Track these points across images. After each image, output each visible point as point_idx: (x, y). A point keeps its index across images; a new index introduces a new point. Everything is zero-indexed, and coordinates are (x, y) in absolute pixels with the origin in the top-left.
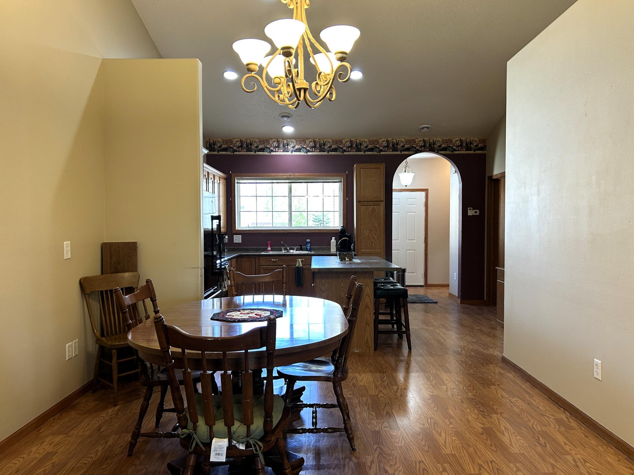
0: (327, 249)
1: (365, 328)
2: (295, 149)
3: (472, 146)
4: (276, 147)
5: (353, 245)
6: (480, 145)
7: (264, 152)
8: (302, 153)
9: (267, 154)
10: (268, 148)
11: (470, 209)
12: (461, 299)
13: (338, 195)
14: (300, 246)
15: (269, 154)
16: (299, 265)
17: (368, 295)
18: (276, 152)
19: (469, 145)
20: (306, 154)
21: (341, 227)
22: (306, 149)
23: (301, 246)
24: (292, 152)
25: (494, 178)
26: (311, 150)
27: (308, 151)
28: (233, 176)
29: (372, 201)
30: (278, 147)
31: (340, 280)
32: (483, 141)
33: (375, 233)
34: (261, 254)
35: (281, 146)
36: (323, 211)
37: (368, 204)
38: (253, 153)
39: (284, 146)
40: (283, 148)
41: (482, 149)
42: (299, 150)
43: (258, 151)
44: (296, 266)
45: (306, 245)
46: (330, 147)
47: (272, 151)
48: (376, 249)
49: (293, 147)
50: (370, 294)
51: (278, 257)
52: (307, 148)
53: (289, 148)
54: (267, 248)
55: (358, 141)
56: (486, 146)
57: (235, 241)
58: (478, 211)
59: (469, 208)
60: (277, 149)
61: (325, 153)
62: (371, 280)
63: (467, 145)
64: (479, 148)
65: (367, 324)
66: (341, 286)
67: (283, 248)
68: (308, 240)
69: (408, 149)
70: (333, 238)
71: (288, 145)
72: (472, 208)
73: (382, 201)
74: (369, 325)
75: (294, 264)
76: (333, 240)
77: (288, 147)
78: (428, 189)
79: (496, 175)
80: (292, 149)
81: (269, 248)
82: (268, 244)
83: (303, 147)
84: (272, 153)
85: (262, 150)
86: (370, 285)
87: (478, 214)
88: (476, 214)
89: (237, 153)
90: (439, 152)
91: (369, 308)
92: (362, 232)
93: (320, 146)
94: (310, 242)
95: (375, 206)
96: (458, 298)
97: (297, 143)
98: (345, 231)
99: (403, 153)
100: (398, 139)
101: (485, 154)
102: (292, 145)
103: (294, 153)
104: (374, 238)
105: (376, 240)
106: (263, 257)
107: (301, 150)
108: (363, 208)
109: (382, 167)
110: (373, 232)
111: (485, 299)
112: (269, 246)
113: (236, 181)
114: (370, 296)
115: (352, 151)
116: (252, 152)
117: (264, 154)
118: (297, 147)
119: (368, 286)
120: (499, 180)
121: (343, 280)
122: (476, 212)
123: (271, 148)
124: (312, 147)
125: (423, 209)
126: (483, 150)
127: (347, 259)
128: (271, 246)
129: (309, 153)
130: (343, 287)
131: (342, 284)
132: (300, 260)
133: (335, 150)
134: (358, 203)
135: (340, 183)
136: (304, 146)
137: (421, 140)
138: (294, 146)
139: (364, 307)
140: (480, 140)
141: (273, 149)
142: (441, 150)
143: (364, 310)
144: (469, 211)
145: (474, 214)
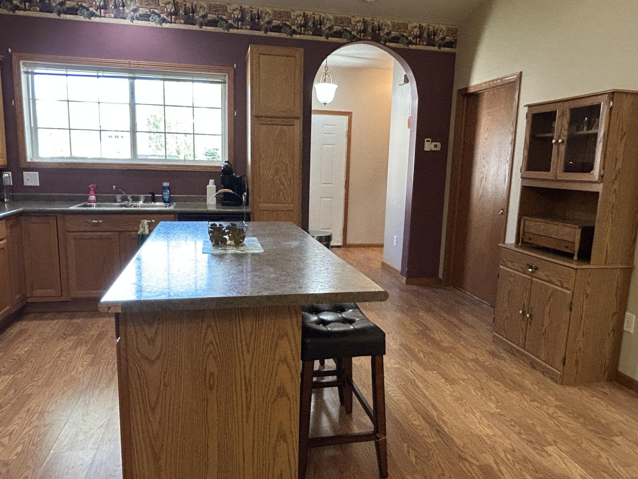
0: (201, 199)
1: (275, 447)
2: (138, 14)
3: (437, 39)
4: (100, 8)
5: (245, 193)
6: (448, 39)
7: (77, 14)
8: (150, 24)
9: (84, 20)
10: (84, 7)
11: (427, 141)
12: (407, 278)
13: (220, 107)
14: (150, 193)
15: (87, 20)
16: (144, 231)
17: (285, 361)
18: (101, 17)
19: (432, 37)
20: (159, 26)
21: (225, 162)
22: (160, 16)
23: (153, 194)
24: (132, 19)
25: (472, 90)
26: (169, 20)
27: (164, 21)
28: (14, 57)
29: (279, 118)
30: (105, 7)
31: (205, 325)
32: (453, 32)
33: (284, 176)
34: (69, 210)
35: (111, 6)
36: (194, 134)
37: (273, 123)
38: (54, 16)
39: (116, 6)
40: (115, 11)
41: (450, 44)
42: (146, 17)
43: (65, 13)
44: (139, 233)
45: (163, 192)
46: (204, 17)
47: (93, 15)
48: (285, 203)
49: (135, 11)
50: (290, 359)
51: (104, 216)
52: (162, 15)
53: (127, 11)
54: (88, 197)
55: (255, 11)
56: (456, 40)
57: (27, 183)
58: (439, 144)
59: (426, 139)
60: (102, 11)
61: (196, 28)
62: (294, 319)
63: (429, 35)
64: (447, 43)
65: (282, 436)
66: (207, 341)
67: (119, 197)
68: (166, 184)
69: (338, 34)
70: (211, 181)
71: (123, 6)
72: (431, 139)
73: (298, 118)
74: (285, 440)
75: (136, 228)
76: (211, 186)
77: (124, 10)
78: (351, 113)
79: (475, 86)
80: (132, 13)
81: (93, 198)
82: (90, 188)
83: (154, 12)
84: (93, 19)
85: (73, 11)
86: (291, 334)
87: (438, 149)
88: (436, 149)
89: (21, 13)
90: (388, 44)
91: (287, 396)
92: (262, 173)
93: (186, 13)
94: (169, 188)
95: (284, 127)
96: (402, 273)
97: (141, 3)
98: (232, 169)
99: (330, 39)
100: (323, 15)
101: (454, 54)
102: (133, 7)
103: (136, 22)
104: (282, 184)
105: (285, 188)
106: (72, 217)
107: (150, 18)
108: (264, 128)
109: (298, 55)
110: (282, 174)
111: (441, 276)
112: (92, 192)
113: (23, 69)
114: (292, 363)
115: (243, 27)
116: (52, 12)
117: (77, 19)
118: (142, 11)
119: (287, 336)
120: (478, 94)
121: (213, 324)
122: (436, 146)
123: (91, 9)
124: (170, 14)
125: (345, 140)
126: (452, 47)
127: (229, 242)
128: (95, 193)
129: (165, 25)
130: (211, 342)
131: (210, 337)
132: (146, 222)
133: (213, 23)
134: (256, 119)
135: (223, 85)
136: (156, 11)
137: (360, 21)
138: (136, 9)
139: (275, 394)
140: (448, 30)
141: (94, 11)
142: (390, 42)
143: (275, 400)
144: (426, 143)
145: (433, 149)
